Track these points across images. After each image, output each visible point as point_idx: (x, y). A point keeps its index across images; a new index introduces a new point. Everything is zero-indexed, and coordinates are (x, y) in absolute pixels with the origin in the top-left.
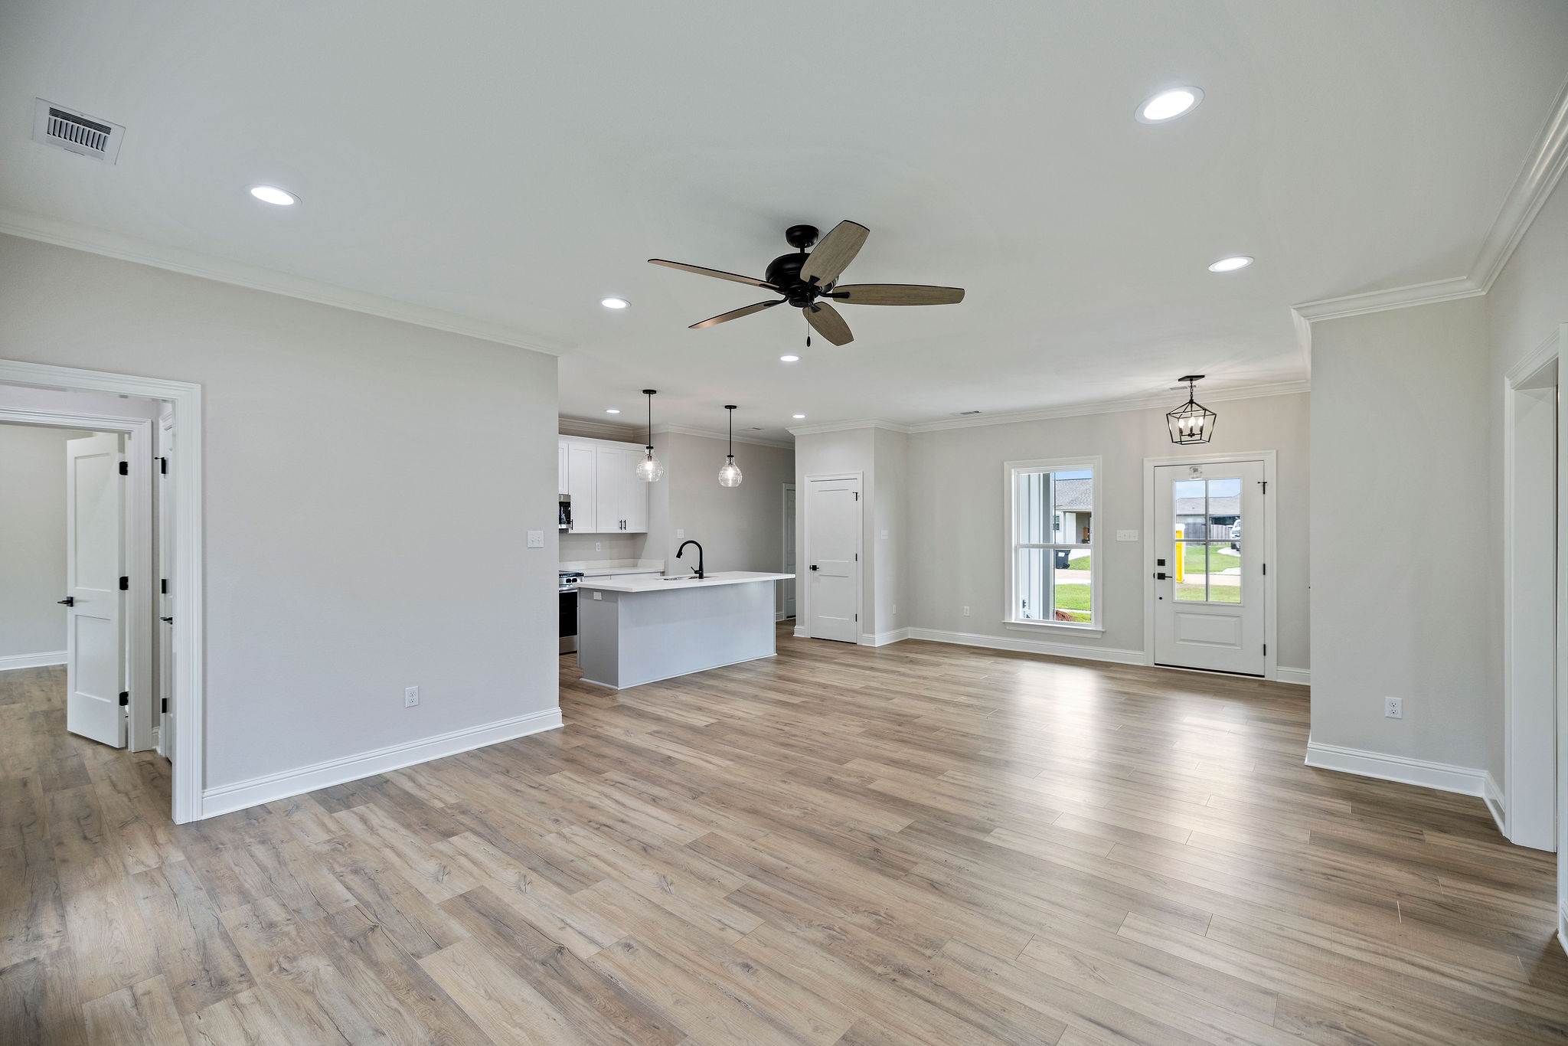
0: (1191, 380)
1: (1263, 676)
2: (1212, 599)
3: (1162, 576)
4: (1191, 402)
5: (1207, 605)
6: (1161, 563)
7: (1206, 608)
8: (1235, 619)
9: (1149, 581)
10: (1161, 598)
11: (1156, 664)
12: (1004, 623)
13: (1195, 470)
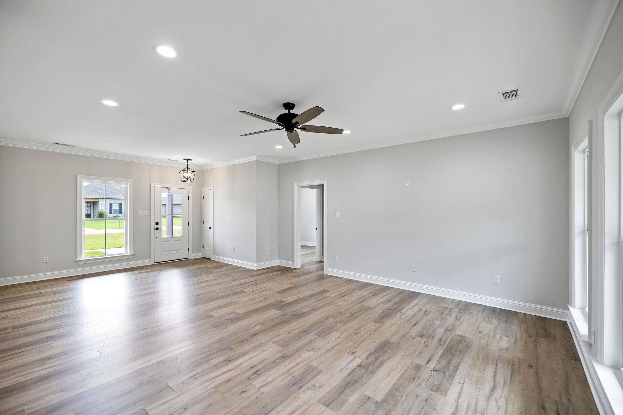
0: (188, 160)
1: (188, 258)
2: (174, 236)
3: (157, 229)
4: (187, 168)
5: (172, 237)
6: (157, 224)
7: (172, 239)
8: (180, 241)
9: (153, 231)
10: (157, 237)
11: (155, 263)
12: (77, 261)
13: (169, 190)
